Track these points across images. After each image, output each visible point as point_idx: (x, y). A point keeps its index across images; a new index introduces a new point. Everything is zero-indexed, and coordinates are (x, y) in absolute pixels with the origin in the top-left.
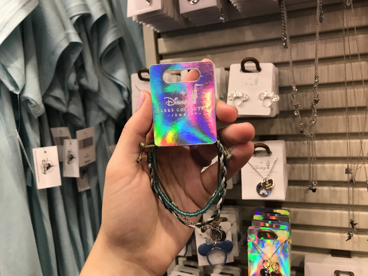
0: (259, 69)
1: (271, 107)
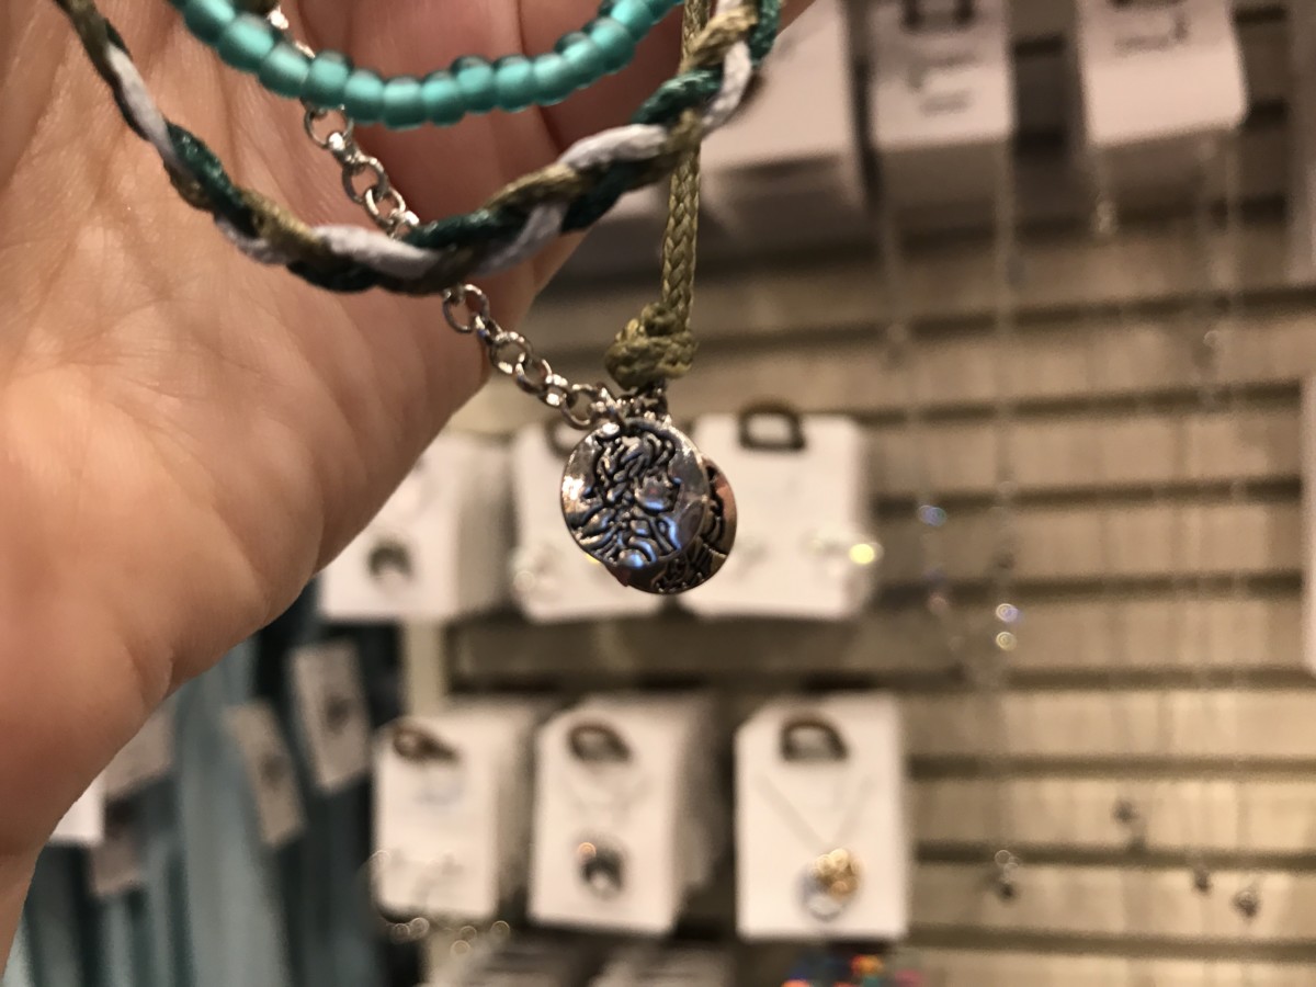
0: (797, 444)
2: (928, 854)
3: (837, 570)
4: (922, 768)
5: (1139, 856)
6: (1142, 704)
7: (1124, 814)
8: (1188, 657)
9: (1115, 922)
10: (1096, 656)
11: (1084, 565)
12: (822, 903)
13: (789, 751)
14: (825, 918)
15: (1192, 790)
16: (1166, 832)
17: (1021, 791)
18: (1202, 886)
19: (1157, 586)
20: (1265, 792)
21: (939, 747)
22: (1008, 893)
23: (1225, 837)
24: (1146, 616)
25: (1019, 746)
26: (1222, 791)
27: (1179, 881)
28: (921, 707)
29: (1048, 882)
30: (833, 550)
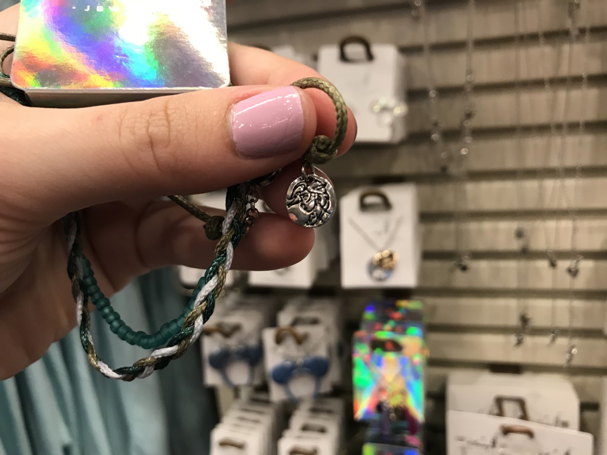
0: (370, 57)
1: (393, 126)
2: (427, 255)
3: (387, 119)
4: (426, 217)
5: (526, 254)
6: (531, 185)
7: (520, 234)
8: (554, 162)
9: (513, 283)
10: (510, 164)
11: (506, 120)
12: (378, 273)
13: (364, 207)
14: (380, 280)
15: (551, 224)
16: (539, 243)
17: (473, 226)
18: (553, 265)
19: (542, 129)
20: (585, 224)
21: (434, 208)
22: (464, 268)
23: (566, 245)
24: (535, 143)
25: (472, 207)
26: (566, 224)
27: (543, 264)
28: (427, 189)
29: (483, 265)
30: (385, 109)
